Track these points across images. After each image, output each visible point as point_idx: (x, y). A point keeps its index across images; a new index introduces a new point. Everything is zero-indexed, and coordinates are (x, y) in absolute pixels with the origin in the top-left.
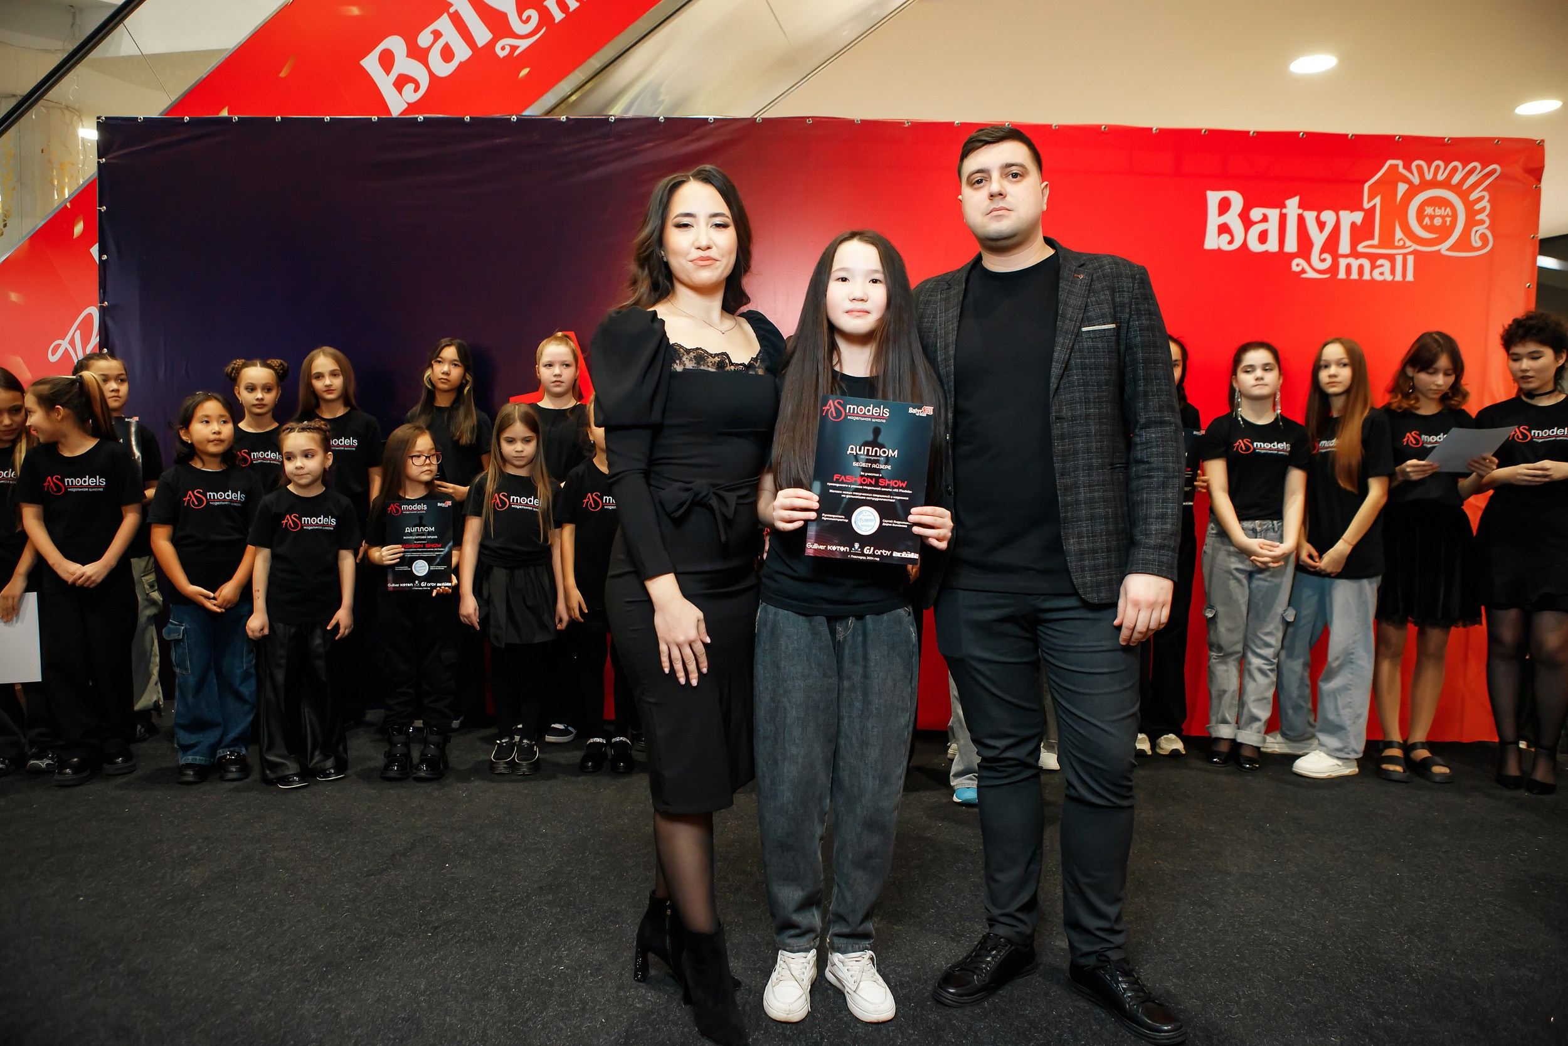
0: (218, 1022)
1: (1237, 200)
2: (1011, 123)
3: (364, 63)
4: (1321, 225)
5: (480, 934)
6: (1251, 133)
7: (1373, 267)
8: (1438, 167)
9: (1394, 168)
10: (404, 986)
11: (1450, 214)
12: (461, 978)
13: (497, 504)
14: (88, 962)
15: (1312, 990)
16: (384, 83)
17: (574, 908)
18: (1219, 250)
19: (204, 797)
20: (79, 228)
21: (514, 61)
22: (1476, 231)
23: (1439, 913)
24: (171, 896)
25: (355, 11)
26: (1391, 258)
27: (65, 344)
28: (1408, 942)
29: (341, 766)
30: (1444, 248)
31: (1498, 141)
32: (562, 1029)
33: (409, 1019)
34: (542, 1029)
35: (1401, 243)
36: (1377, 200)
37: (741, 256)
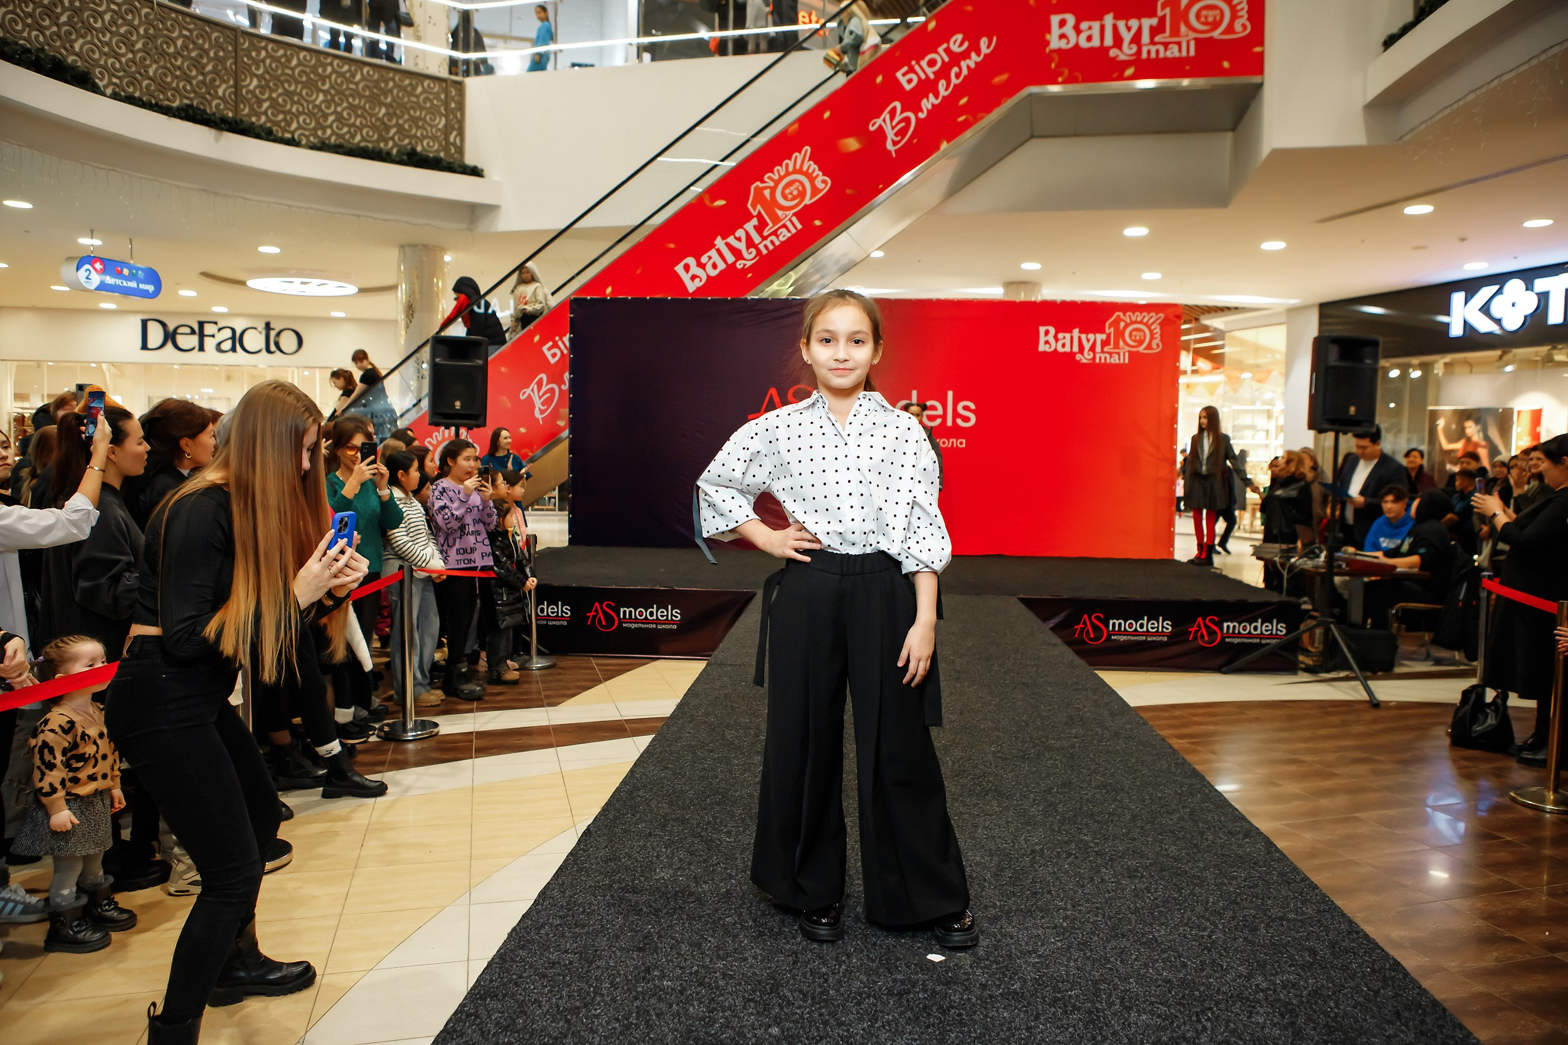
1: (1052, 330)
3: (676, 269)
4: (1088, 340)
6: (1058, 301)
7: (1111, 357)
8: (1137, 316)
9: (1119, 316)
11: (1143, 335)
16: (686, 278)
18: (1045, 353)
20: (537, 338)
21: (744, 271)
22: (1154, 341)
25: (672, 246)
26: (1118, 354)
27: (528, 391)
30: (1141, 349)
31: (1163, 305)
35: (1123, 347)
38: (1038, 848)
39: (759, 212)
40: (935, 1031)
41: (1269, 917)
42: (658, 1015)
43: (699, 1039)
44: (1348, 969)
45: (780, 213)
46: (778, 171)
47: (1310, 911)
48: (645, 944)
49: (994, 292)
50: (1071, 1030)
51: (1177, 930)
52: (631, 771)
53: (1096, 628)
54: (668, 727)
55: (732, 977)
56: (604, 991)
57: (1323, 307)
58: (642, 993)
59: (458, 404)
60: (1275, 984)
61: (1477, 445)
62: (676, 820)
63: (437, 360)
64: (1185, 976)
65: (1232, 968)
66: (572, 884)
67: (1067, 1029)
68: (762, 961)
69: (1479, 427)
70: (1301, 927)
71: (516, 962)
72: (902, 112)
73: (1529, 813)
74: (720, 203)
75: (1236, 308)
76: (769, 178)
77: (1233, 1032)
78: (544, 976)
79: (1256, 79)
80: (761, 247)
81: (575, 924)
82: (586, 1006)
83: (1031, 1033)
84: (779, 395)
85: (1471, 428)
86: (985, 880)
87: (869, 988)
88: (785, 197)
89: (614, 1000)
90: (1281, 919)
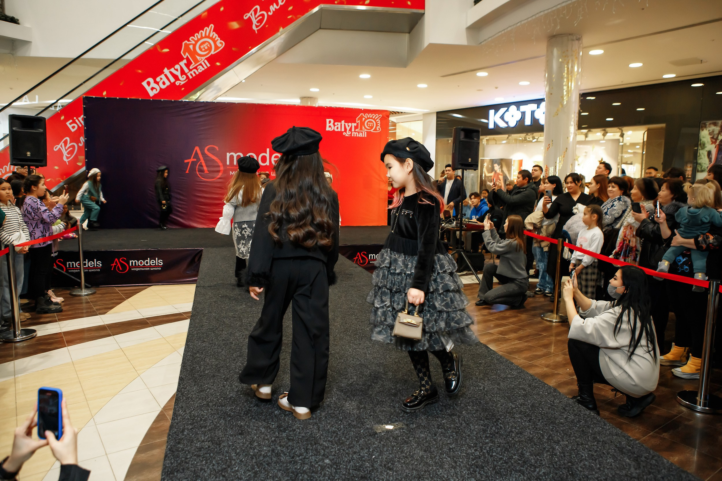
1: (332, 121)
3: (143, 83)
4: (349, 126)
7: (359, 134)
8: (370, 115)
9: (362, 115)
11: (373, 124)
16: (148, 89)
18: (329, 131)
20: (62, 118)
22: (378, 128)
25: (140, 71)
26: (362, 132)
27: (59, 146)
30: (372, 130)
31: (381, 110)
35: (364, 130)
38: (396, 360)
39: (187, 56)
40: (397, 448)
41: (502, 378)
42: (267, 464)
43: (294, 472)
44: (539, 394)
45: (198, 58)
46: (197, 36)
47: (515, 373)
48: (242, 431)
49: (296, 101)
50: (451, 437)
51: (470, 388)
52: (187, 344)
53: (363, 258)
54: (193, 320)
55: (293, 440)
56: (235, 458)
57: (438, 113)
58: (254, 455)
59: (29, 154)
60: (517, 405)
61: (499, 174)
62: (222, 367)
63: (14, 129)
64: (483, 407)
65: (499, 401)
66: (187, 406)
67: (449, 437)
68: (303, 429)
69: (499, 167)
70: (515, 380)
71: (180, 451)
72: (260, 11)
73: (548, 323)
74: (166, 50)
75: (402, 112)
76: (192, 39)
77: (512, 427)
78: (199, 456)
79: (421, 11)
80: (189, 74)
81: (200, 427)
82: (229, 466)
83: (436, 441)
84: (200, 150)
85: (497, 167)
86: (382, 377)
87: (359, 434)
88: (201, 50)
89: (241, 461)
90: (506, 378)
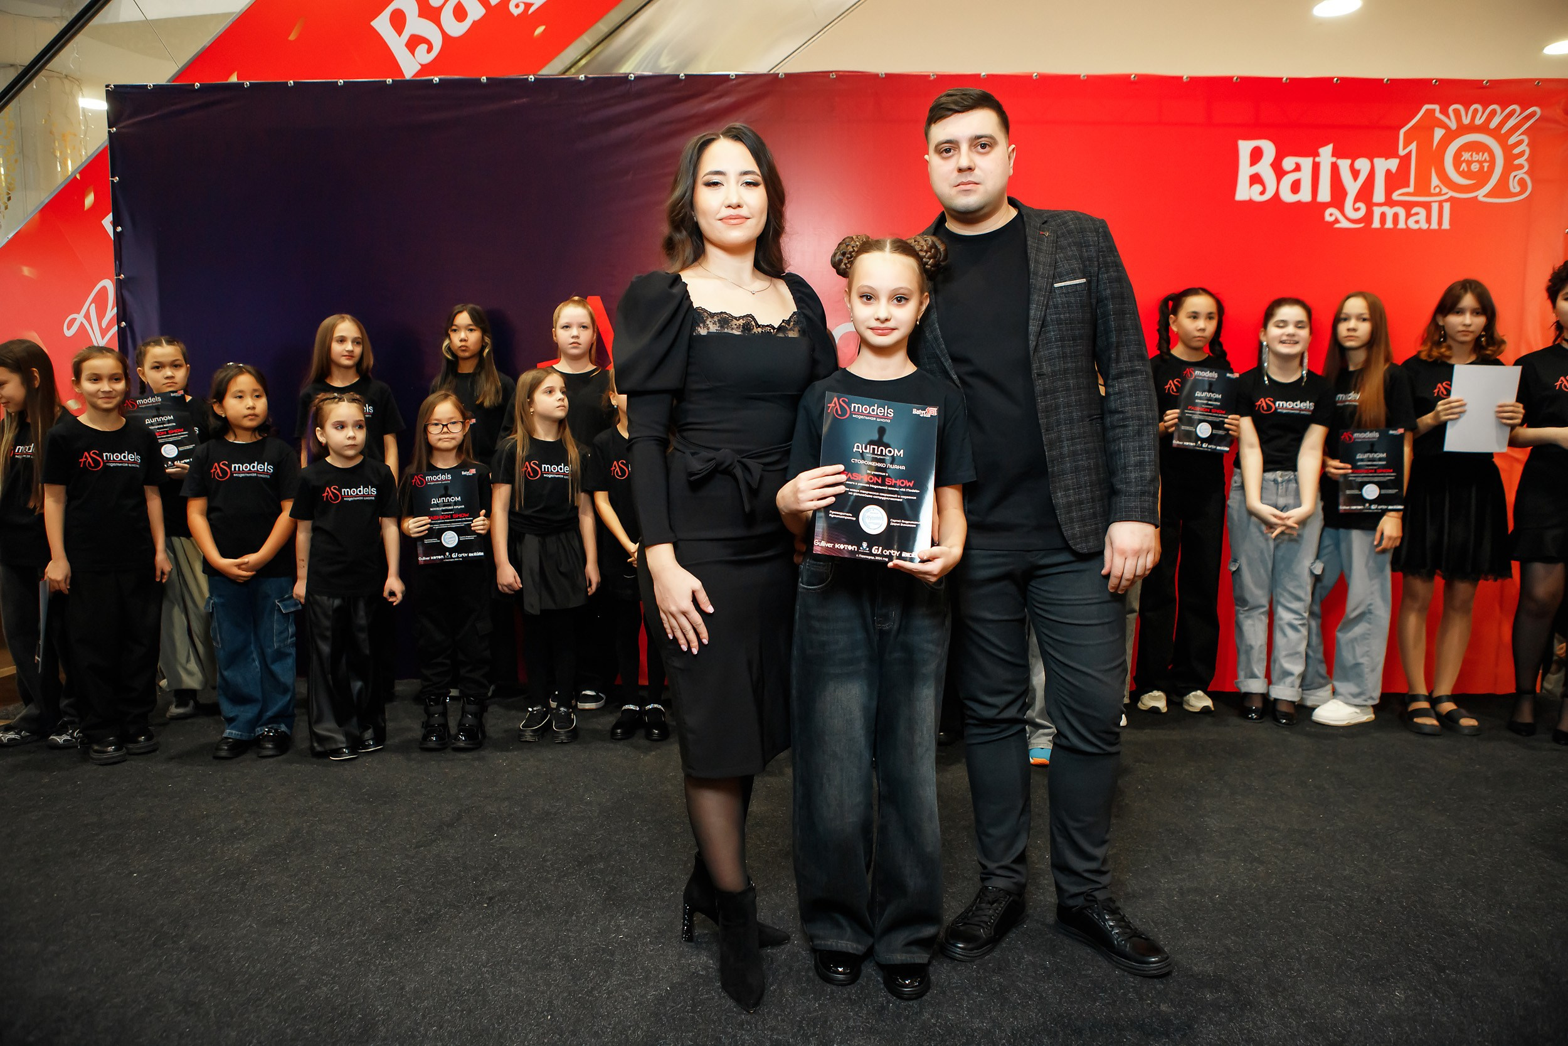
0: (285, 996)
1: (1269, 149)
2: (1039, 74)
3: (373, 23)
4: (1355, 174)
5: (535, 903)
6: (1284, 79)
7: (1408, 215)
8: (1476, 111)
9: (1431, 112)
10: (466, 957)
11: (1488, 159)
12: (521, 949)
13: (529, 473)
14: (150, 937)
15: (1372, 945)
16: (396, 44)
17: (627, 876)
18: (1250, 202)
19: (245, 771)
20: (89, 200)
21: (529, 19)
22: (1515, 176)
23: (1490, 866)
24: (223, 871)
26: (1427, 206)
27: (80, 318)
28: (1462, 896)
29: (380, 738)
30: (1481, 194)
31: (1538, 83)
32: (627, 998)
33: (475, 990)
34: (607, 998)
35: (1438, 190)
36: (1413, 147)
37: (771, 216)
